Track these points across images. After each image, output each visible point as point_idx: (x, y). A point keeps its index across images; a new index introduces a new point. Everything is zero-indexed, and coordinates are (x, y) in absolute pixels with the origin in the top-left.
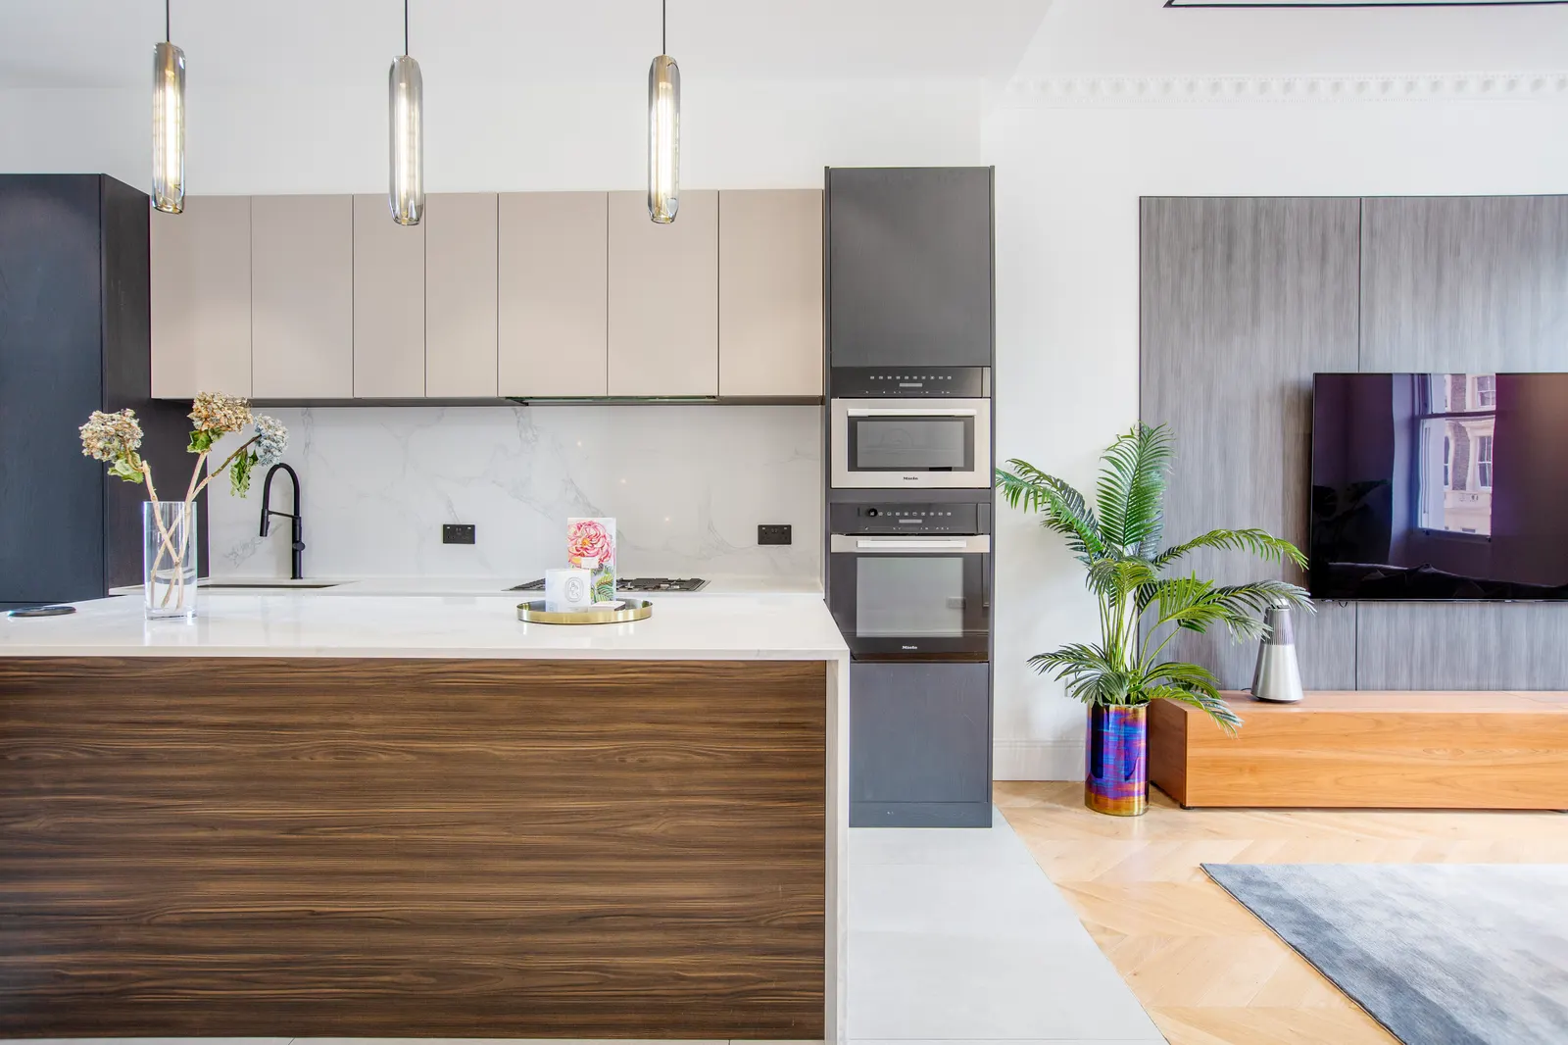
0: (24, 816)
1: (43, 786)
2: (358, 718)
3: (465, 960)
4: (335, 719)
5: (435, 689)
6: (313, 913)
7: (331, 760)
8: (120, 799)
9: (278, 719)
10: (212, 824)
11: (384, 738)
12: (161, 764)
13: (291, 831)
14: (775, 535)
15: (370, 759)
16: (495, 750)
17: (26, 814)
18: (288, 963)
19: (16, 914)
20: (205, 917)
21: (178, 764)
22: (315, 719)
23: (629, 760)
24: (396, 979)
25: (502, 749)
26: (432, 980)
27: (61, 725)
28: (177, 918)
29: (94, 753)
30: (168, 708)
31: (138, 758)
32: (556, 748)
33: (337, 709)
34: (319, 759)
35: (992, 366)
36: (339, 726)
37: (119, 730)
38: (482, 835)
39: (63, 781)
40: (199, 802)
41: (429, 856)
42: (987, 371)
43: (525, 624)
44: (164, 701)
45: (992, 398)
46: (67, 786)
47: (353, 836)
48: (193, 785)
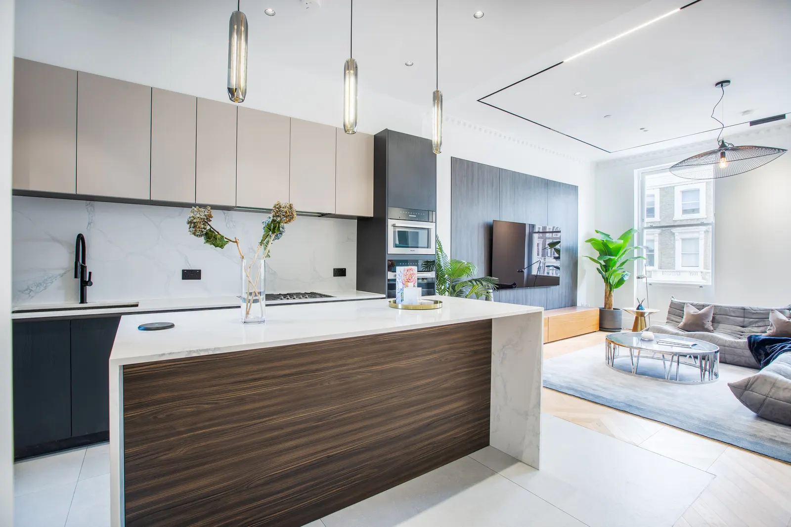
0: (169, 450)
1: (183, 429)
2: (350, 361)
3: (389, 456)
4: (340, 363)
5: (380, 343)
6: (328, 457)
7: (338, 382)
8: (231, 426)
9: (314, 367)
10: (281, 427)
11: (360, 368)
12: (254, 401)
13: (320, 420)
14: (340, 272)
15: (354, 378)
16: (402, 365)
17: (171, 448)
18: (317, 484)
19: (163, 510)
20: (277, 475)
21: (262, 400)
22: (330, 364)
23: (443, 360)
24: (363, 475)
25: (403, 364)
26: (376, 470)
27: (195, 391)
28: (262, 481)
29: (216, 403)
30: (258, 371)
31: (241, 401)
32: (421, 360)
33: (341, 358)
34: (332, 383)
35: (435, 211)
36: (341, 366)
37: (230, 387)
38: (396, 401)
39: (195, 423)
40: (275, 417)
41: (376, 416)
42: (434, 212)
43: (400, 310)
44: (255, 368)
45: (436, 222)
46: (199, 425)
47: (346, 416)
48: (272, 409)
